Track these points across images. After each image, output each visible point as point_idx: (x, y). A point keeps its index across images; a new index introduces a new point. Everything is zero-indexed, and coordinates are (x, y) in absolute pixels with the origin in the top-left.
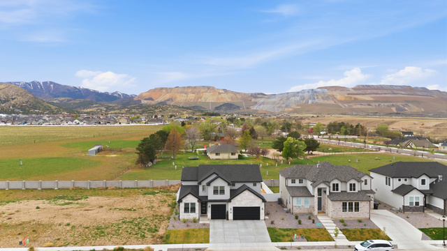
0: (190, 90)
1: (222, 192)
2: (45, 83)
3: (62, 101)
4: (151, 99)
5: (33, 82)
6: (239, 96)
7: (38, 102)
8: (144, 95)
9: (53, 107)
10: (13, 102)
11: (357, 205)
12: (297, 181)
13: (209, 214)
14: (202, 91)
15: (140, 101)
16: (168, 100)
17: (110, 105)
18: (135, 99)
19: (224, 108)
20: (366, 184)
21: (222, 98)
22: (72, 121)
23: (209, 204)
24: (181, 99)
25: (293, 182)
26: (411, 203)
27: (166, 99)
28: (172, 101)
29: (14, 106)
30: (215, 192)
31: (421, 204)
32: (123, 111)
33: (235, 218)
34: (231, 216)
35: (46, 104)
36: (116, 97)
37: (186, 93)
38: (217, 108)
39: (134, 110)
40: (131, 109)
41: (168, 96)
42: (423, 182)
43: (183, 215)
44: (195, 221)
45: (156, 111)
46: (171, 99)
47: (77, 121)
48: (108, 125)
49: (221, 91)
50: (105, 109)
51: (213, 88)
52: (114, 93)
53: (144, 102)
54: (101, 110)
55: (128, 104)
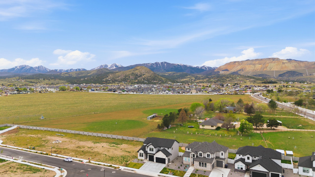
0: (257, 62)
1: (153, 150)
2: (162, 63)
3: (170, 74)
4: (227, 70)
5: (156, 63)
6: (302, 64)
7: (156, 76)
8: (222, 67)
9: (164, 79)
10: (143, 77)
11: (206, 164)
12: (190, 149)
13: (148, 159)
14: (268, 62)
15: (219, 72)
16: (240, 70)
17: (199, 76)
18: (215, 71)
19: (287, 75)
20: (222, 155)
21: (286, 67)
22: (165, 91)
23: (148, 155)
24: (250, 69)
25: (189, 149)
26: (238, 168)
27: (238, 69)
28: (243, 71)
29: (144, 79)
30: (150, 150)
31: (244, 169)
32: (205, 80)
33: (156, 162)
34: (155, 160)
35: (160, 77)
36: (203, 69)
37: (254, 65)
38: (280, 75)
39: (212, 80)
40: (210, 79)
41: (239, 68)
42: (248, 158)
43: (139, 158)
44: (142, 160)
45: (227, 79)
46: (242, 70)
47: (167, 91)
48: (184, 94)
49: (284, 62)
50: (194, 79)
51: (278, 59)
52: (202, 67)
53: (221, 72)
54: (192, 79)
55: (210, 74)
